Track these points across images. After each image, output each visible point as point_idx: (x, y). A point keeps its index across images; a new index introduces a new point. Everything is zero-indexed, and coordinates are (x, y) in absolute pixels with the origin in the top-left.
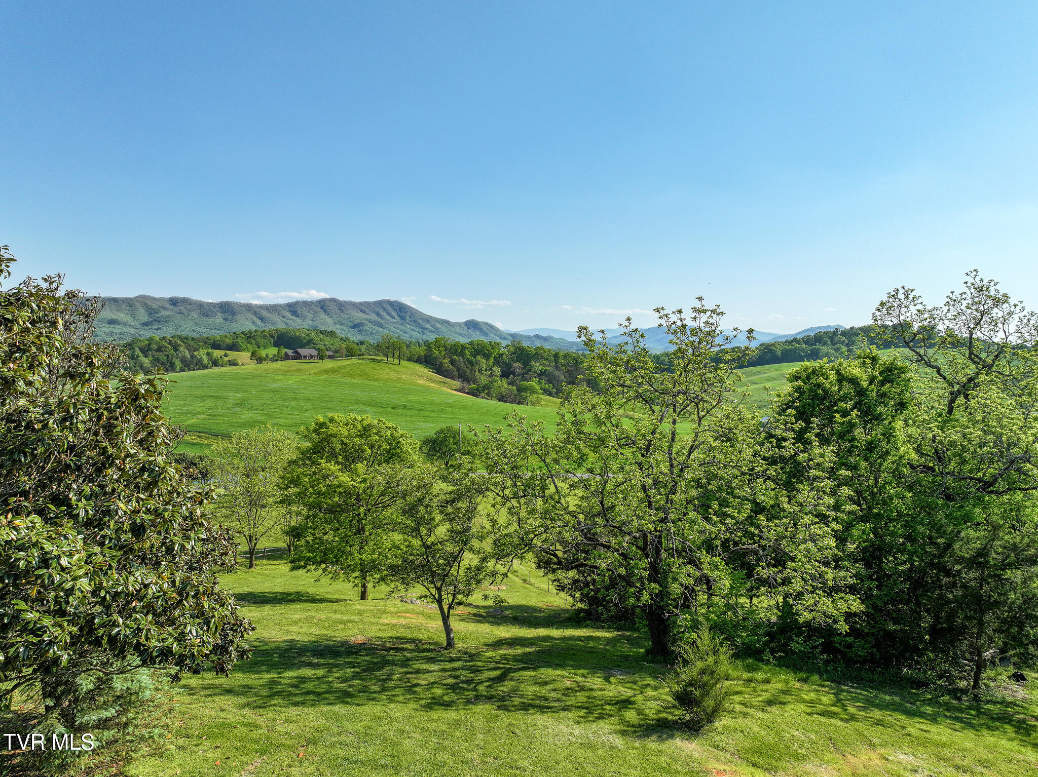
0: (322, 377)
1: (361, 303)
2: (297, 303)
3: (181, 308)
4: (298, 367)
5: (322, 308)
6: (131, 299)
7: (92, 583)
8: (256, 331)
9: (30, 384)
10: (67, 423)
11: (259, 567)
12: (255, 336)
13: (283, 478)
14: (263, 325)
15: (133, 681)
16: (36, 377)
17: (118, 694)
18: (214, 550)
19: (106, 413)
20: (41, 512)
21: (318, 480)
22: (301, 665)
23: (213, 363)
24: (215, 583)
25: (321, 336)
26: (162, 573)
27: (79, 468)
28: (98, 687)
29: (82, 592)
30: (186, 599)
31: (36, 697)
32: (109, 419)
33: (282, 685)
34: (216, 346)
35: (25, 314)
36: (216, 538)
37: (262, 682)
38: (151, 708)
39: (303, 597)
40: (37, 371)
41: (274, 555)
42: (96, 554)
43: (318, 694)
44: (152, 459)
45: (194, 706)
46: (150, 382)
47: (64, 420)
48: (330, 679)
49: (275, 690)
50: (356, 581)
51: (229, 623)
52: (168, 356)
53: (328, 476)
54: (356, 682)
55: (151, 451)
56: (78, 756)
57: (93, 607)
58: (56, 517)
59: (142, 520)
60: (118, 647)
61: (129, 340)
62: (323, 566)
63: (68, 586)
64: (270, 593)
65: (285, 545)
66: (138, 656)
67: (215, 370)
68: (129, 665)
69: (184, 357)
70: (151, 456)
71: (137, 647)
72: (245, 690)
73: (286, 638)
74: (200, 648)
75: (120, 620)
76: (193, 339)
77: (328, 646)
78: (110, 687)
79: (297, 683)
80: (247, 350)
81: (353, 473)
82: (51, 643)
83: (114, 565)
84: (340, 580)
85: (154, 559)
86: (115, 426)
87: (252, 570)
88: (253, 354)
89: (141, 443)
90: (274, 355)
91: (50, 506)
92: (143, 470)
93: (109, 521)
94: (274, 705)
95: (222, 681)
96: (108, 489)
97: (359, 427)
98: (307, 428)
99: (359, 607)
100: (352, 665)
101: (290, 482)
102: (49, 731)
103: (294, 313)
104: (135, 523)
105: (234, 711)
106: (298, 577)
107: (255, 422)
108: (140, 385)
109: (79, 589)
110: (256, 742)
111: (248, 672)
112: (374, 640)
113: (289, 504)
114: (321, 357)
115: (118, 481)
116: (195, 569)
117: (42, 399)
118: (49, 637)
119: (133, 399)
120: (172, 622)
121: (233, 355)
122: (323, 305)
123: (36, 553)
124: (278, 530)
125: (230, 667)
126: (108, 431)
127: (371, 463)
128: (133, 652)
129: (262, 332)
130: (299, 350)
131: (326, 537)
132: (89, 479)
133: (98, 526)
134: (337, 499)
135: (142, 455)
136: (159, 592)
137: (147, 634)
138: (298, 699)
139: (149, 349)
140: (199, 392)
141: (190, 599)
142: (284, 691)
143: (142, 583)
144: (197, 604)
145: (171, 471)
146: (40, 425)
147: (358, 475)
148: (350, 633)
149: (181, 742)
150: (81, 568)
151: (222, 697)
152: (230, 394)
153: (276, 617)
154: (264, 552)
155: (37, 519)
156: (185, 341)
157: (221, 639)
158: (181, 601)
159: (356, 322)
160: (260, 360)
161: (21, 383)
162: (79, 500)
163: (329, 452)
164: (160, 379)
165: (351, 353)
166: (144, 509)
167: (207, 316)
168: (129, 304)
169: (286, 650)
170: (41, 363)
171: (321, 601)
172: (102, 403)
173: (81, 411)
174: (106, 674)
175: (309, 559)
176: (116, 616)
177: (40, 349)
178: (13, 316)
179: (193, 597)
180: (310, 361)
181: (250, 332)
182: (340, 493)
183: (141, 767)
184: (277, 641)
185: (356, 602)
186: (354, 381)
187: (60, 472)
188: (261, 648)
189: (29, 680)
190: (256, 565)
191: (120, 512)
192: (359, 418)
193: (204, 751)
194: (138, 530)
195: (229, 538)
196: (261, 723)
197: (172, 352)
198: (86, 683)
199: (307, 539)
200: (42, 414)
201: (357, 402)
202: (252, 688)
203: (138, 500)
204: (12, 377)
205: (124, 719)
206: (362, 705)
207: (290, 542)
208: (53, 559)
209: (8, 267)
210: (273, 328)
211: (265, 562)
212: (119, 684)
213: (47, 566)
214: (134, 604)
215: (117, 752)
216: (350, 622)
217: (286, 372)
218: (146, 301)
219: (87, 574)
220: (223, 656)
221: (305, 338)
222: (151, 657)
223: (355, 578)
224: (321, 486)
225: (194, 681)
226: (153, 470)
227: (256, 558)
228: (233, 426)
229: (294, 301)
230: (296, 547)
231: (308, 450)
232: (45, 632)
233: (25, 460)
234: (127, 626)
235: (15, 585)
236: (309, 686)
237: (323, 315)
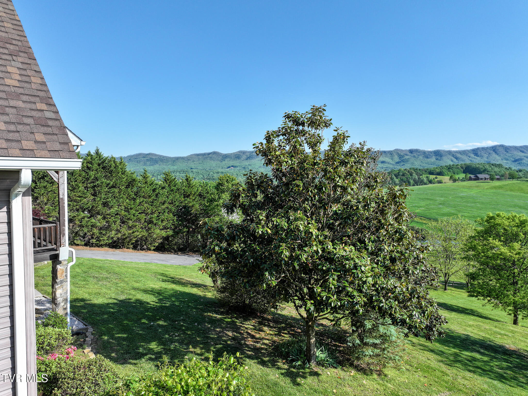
0: (492, 191)
1: (521, 147)
2: (478, 149)
3: (414, 154)
4: (477, 185)
5: (494, 151)
6: (391, 151)
7: (374, 281)
8: (453, 165)
9: (352, 189)
10: (366, 208)
11: (449, 291)
12: (452, 168)
13: (466, 245)
14: (457, 161)
15: (387, 330)
16: (355, 187)
17: (381, 334)
18: (428, 277)
19: (381, 204)
20: (354, 245)
21: (487, 249)
22: (473, 351)
23: (429, 182)
24: (427, 294)
25: (492, 167)
26: (403, 283)
27: (369, 228)
28: (373, 328)
29: (369, 284)
30: (413, 298)
31: (349, 324)
32: (383, 206)
33: (461, 357)
34: (431, 173)
35: (353, 159)
36: (429, 271)
37: (450, 352)
38: (395, 346)
39: (475, 313)
40: (355, 184)
41: (459, 286)
42: (375, 268)
43: (484, 370)
44: (400, 227)
45: (414, 352)
46: (401, 190)
47: (365, 206)
48: (492, 364)
49: (457, 359)
50: (510, 312)
51: (434, 316)
52: (407, 178)
53: (494, 248)
54: (509, 372)
55: (400, 223)
56: (365, 356)
57: (372, 291)
58: (360, 248)
59: (395, 255)
60: (383, 313)
61: (390, 170)
62: (489, 298)
63: (364, 279)
64: (456, 306)
65: (465, 282)
66: (391, 319)
67: (430, 185)
68: (386, 322)
69: (415, 179)
70: (400, 226)
71: (391, 315)
72: (441, 353)
73: (464, 333)
74: (420, 324)
75: (384, 301)
76: (420, 170)
77: (491, 345)
78: (378, 330)
79: (470, 359)
80: (448, 175)
81: (511, 248)
82: (356, 303)
83: (382, 274)
84: (499, 309)
85: (399, 275)
86: (385, 210)
87: (445, 291)
88: (451, 177)
89: (396, 219)
90: (463, 178)
91: (358, 243)
92: (396, 232)
93: (380, 254)
94: (457, 367)
95: (428, 344)
96: (381, 239)
97: (517, 221)
98: (482, 219)
99: (512, 328)
100: (506, 361)
101: (470, 248)
102: (354, 341)
103: (476, 154)
104: (391, 256)
105: (434, 362)
106: (472, 302)
107: (450, 213)
108: (397, 191)
109: (368, 282)
110: (446, 382)
111: (442, 344)
112: (522, 350)
113: (469, 260)
114: (492, 179)
115: (385, 236)
116: (418, 284)
117: (356, 196)
118: (356, 300)
119: (393, 198)
120: (406, 307)
121: (440, 178)
122: (494, 149)
123: (352, 262)
124: (461, 273)
125: (433, 338)
126: (382, 212)
127: (524, 244)
128: (388, 317)
129: (456, 165)
130: (478, 175)
131: (491, 282)
132: (373, 233)
133: (376, 255)
134: (499, 262)
135: (396, 225)
136: (401, 291)
137: (395, 311)
138: (471, 368)
139: (399, 175)
140: (422, 197)
141: (415, 299)
142: (463, 361)
143: (394, 286)
144: (419, 302)
145: (409, 234)
146: (356, 207)
147: (514, 250)
148: (505, 341)
149: (408, 367)
150: (369, 273)
151: (428, 353)
152: (438, 198)
153: (459, 320)
154: (453, 284)
155: (353, 248)
156: (416, 171)
157: (430, 323)
158: (411, 299)
159: (517, 158)
160: (455, 181)
161: (349, 189)
162: (369, 242)
163: (495, 234)
164: (406, 189)
165: (512, 177)
166: (396, 250)
167: (427, 158)
168: (390, 153)
169: (464, 340)
170: (356, 181)
171: (486, 318)
172: (380, 199)
173: (372, 202)
174: (377, 323)
175: (479, 292)
176: (382, 298)
177: (357, 174)
178: (348, 160)
179: (417, 298)
180: (484, 181)
181: (450, 166)
182: (501, 258)
183: (390, 372)
184: (459, 333)
185: (510, 325)
186: (513, 193)
187: (362, 228)
188: (449, 334)
189: (347, 316)
190: (448, 289)
191: (385, 251)
192: (518, 216)
193: (419, 376)
194: (393, 260)
195: (436, 272)
196: (449, 374)
197: (409, 176)
198: (368, 325)
199: (479, 281)
200: (357, 203)
201: (515, 206)
202: (444, 353)
203: (393, 246)
204: (347, 186)
205: (383, 347)
206: (513, 387)
207: (468, 281)
208: (358, 266)
209: (347, 139)
210: (463, 163)
211: (453, 289)
212: (382, 329)
213: (356, 269)
214: (389, 295)
215: (380, 360)
216: (506, 335)
217: (470, 187)
218: (398, 152)
219: (371, 276)
220: (430, 332)
221: (482, 168)
222: (397, 322)
223: (510, 310)
224: (489, 252)
225: (415, 340)
226: (401, 232)
227: (448, 286)
228: (439, 215)
229: (476, 147)
230: (472, 284)
231: (482, 231)
232: (355, 298)
233: (350, 222)
234: (386, 304)
235: (345, 275)
236: (479, 364)
237: (494, 155)
